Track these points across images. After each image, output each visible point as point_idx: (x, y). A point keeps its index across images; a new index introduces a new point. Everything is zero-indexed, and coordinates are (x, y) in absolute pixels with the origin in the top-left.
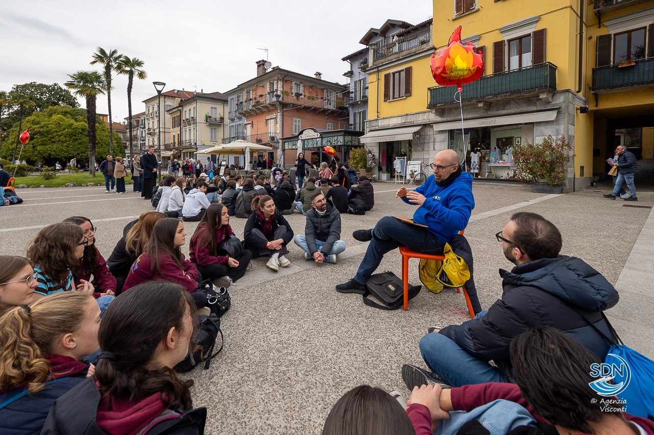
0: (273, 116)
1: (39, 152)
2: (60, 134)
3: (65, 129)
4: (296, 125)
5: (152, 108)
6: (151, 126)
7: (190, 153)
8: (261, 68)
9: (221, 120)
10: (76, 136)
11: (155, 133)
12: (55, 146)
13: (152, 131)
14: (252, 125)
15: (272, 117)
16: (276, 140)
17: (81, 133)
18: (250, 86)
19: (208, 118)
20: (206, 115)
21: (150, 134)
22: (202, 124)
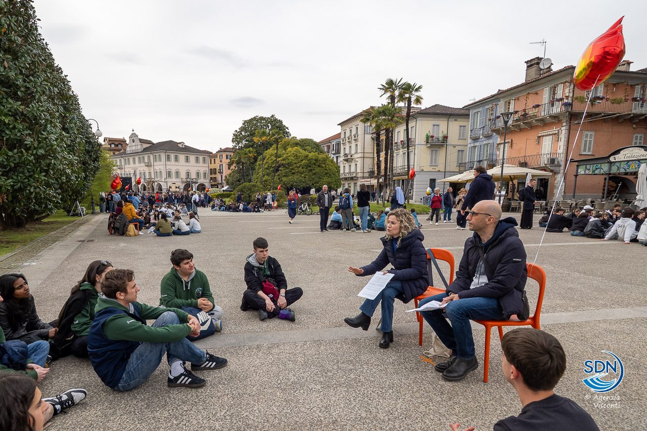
0: (554, 130)
1: (284, 183)
2: (298, 165)
3: (302, 160)
4: (586, 141)
5: (349, 131)
6: (347, 152)
7: (403, 181)
8: (534, 69)
9: (444, 140)
10: (310, 166)
11: (352, 159)
12: (296, 177)
13: (349, 157)
14: (511, 144)
15: (550, 133)
16: (556, 162)
17: (315, 164)
18: (511, 95)
19: (429, 138)
20: (427, 135)
21: (347, 160)
22: (422, 146)
